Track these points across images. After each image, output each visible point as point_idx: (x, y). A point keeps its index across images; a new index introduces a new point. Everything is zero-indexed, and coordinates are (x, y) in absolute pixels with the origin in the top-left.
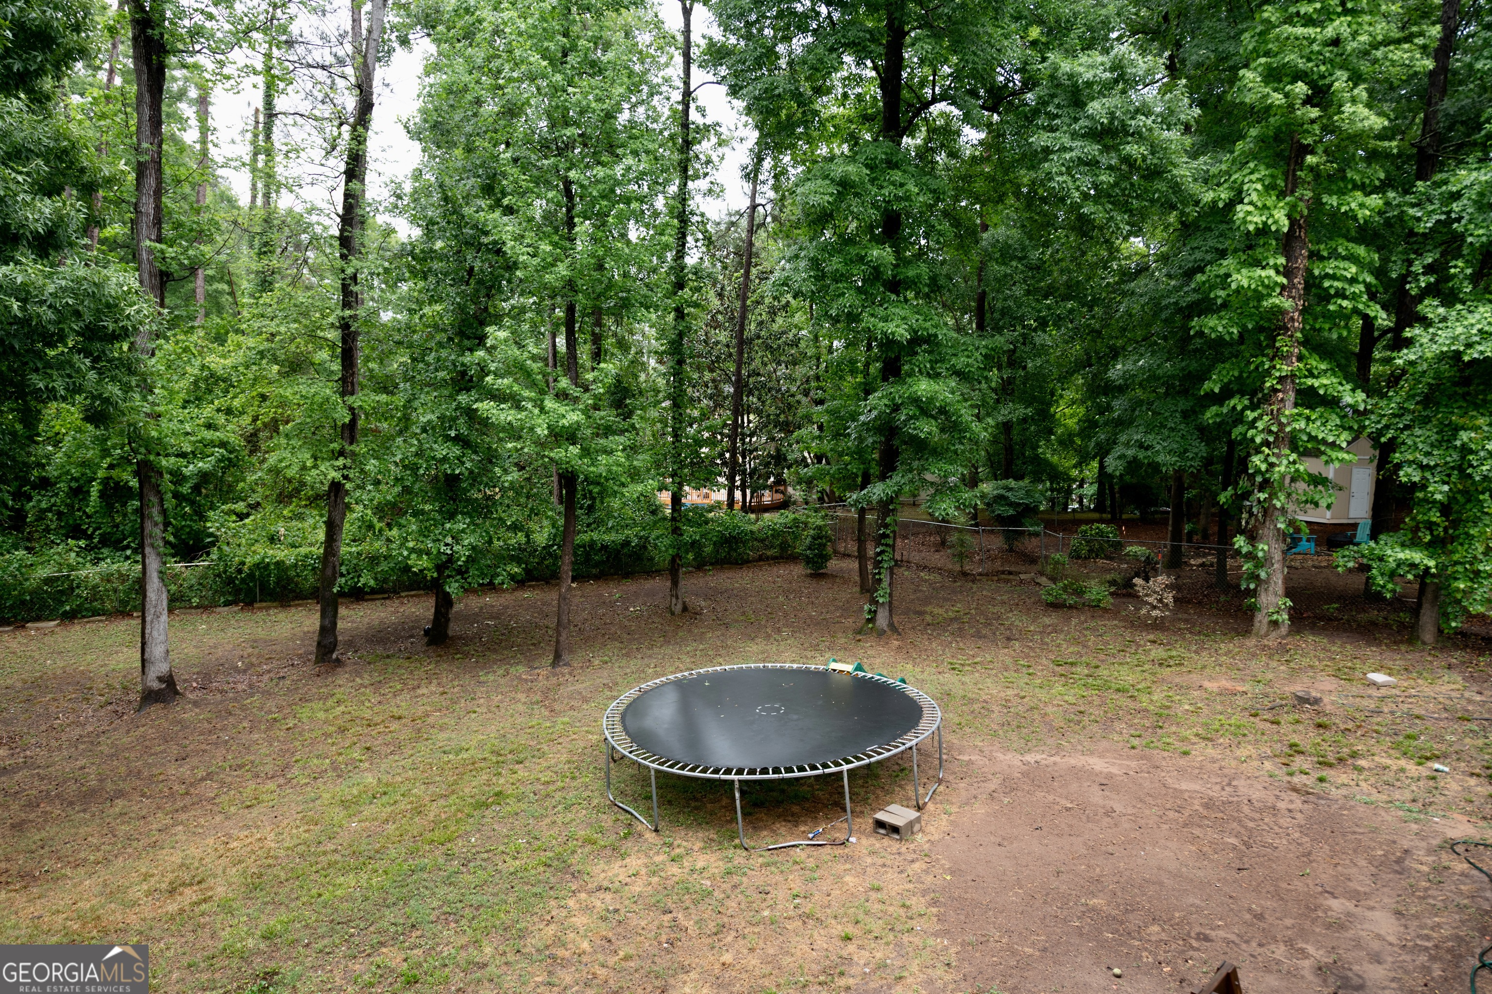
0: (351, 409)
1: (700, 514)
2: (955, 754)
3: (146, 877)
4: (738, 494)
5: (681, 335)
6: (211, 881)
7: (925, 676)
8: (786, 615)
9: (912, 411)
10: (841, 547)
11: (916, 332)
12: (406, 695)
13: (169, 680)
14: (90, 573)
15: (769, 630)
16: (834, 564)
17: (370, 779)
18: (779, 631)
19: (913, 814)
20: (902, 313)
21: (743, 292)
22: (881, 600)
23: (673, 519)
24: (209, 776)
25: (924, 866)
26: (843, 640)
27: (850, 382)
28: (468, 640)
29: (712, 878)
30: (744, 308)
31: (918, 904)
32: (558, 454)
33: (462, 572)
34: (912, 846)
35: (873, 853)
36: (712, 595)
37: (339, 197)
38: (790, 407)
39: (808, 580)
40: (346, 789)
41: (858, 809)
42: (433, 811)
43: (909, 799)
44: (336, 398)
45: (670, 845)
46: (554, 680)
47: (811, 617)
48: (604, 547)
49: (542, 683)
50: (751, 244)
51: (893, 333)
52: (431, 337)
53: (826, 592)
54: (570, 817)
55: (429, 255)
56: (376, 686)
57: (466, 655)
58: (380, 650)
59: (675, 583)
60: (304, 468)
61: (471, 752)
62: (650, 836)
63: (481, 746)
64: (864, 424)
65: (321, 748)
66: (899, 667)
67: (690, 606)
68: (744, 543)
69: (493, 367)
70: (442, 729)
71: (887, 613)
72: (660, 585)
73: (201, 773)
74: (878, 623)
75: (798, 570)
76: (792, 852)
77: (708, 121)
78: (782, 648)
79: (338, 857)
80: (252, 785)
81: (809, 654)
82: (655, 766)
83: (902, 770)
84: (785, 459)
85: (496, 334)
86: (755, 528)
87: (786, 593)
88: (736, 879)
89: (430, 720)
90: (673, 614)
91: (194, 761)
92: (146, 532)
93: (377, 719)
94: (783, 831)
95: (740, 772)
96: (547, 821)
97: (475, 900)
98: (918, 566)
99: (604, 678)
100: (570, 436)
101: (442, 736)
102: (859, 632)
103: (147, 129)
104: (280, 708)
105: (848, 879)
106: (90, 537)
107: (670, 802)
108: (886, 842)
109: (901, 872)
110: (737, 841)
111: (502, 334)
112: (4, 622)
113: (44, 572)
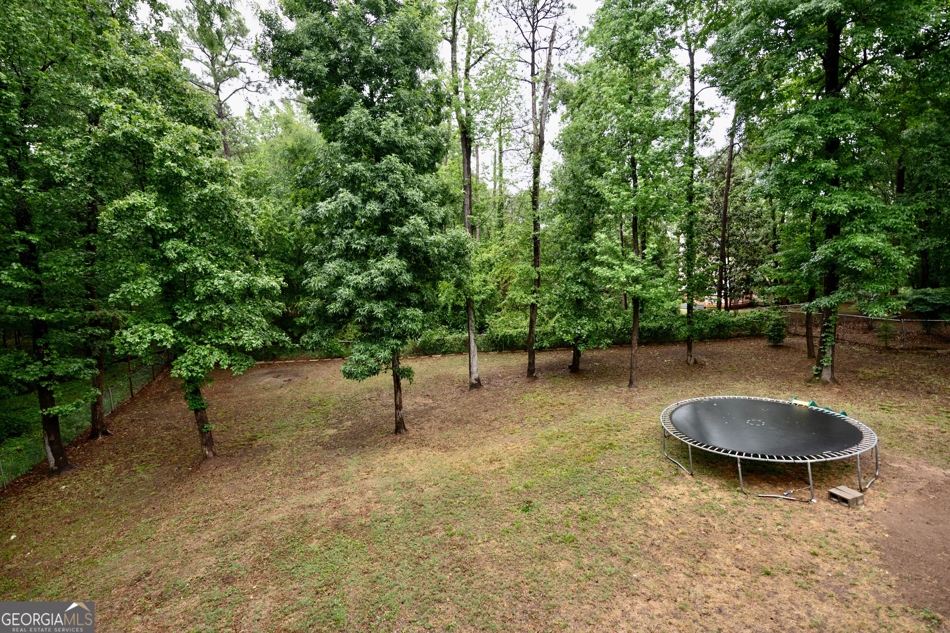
0: (538, 273)
1: (704, 315)
2: (888, 462)
3: (482, 455)
4: (723, 301)
5: (691, 223)
6: (503, 461)
7: (861, 411)
8: (757, 368)
9: (851, 254)
10: (792, 330)
11: (853, 207)
12: (564, 394)
13: (478, 380)
14: (450, 338)
15: (748, 377)
16: (788, 340)
17: (555, 429)
18: (754, 377)
19: (858, 494)
20: (843, 197)
21: (725, 193)
22: (825, 364)
23: (688, 317)
24: (496, 419)
25: (868, 525)
26: (798, 386)
27: (800, 238)
28: (588, 372)
29: (726, 504)
30: (726, 201)
31: (864, 546)
32: (630, 289)
33: (585, 342)
34: (858, 512)
35: (828, 511)
36: (710, 355)
37: (531, 184)
38: (755, 251)
39: (770, 349)
40: (547, 432)
41: (816, 484)
42: (583, 446)
43: (853, 484)
44: (533, 269)
45: (700, 483)
46: (630, 394)
47: (774, 370)
48: (649, 330)
49: (624, 395)
50: (731, 166)
51: (836, 211)
52: (568, 238)
53: (783, 356)
54: (645, 460)
55: (567, 201)
56: (552, 389)
57: (588, 378)
58: (551, 373)
59: (690, 349)
60: (522, 297)
61: (596, 423)
62: (689, 477)
63: (600, 421)
64: (813, 263)
65: (534, 413)
66: (841, 405)
67: (698, 361)
68: (728, 328)
69: (598, 250)
70: (582, 411)
71: (830, 372)
72: (681, 349)
73: (493, 418)
74: (823, 377)
75: (763, 343)
76: (774, 500)
77: (706, 108)
78: (757, 387)
79: (547, 460)
80: (511, 425)
81: (775, 392)
82: (691, 444)
83: (847, 466)
84: (753, 281)
85: (600, 236)
86: (735, 319)
87: (757, 356)
88: (740, 508)
89: (576, 406)
90: (689, 364)
91: (490, 412)
92: (470, 325)
93: (555, 404)
94: (766, 487)
95: (740, 454)
96: (635, 460)
97: (607, 490)
98: (850, 343)
99: (655, 394)
100: (636, 280)
101: (582, 414)
102: (810, 381)
103: (466, 173)
104: (517, 395)
105: (812, 522)
106: (449, 325)
107: (698, 462)
108: (838, 506)
109: (850, 525)
110: (739, 488)
111: (603, 236)
112: (426, 354)
113: (436, 337)
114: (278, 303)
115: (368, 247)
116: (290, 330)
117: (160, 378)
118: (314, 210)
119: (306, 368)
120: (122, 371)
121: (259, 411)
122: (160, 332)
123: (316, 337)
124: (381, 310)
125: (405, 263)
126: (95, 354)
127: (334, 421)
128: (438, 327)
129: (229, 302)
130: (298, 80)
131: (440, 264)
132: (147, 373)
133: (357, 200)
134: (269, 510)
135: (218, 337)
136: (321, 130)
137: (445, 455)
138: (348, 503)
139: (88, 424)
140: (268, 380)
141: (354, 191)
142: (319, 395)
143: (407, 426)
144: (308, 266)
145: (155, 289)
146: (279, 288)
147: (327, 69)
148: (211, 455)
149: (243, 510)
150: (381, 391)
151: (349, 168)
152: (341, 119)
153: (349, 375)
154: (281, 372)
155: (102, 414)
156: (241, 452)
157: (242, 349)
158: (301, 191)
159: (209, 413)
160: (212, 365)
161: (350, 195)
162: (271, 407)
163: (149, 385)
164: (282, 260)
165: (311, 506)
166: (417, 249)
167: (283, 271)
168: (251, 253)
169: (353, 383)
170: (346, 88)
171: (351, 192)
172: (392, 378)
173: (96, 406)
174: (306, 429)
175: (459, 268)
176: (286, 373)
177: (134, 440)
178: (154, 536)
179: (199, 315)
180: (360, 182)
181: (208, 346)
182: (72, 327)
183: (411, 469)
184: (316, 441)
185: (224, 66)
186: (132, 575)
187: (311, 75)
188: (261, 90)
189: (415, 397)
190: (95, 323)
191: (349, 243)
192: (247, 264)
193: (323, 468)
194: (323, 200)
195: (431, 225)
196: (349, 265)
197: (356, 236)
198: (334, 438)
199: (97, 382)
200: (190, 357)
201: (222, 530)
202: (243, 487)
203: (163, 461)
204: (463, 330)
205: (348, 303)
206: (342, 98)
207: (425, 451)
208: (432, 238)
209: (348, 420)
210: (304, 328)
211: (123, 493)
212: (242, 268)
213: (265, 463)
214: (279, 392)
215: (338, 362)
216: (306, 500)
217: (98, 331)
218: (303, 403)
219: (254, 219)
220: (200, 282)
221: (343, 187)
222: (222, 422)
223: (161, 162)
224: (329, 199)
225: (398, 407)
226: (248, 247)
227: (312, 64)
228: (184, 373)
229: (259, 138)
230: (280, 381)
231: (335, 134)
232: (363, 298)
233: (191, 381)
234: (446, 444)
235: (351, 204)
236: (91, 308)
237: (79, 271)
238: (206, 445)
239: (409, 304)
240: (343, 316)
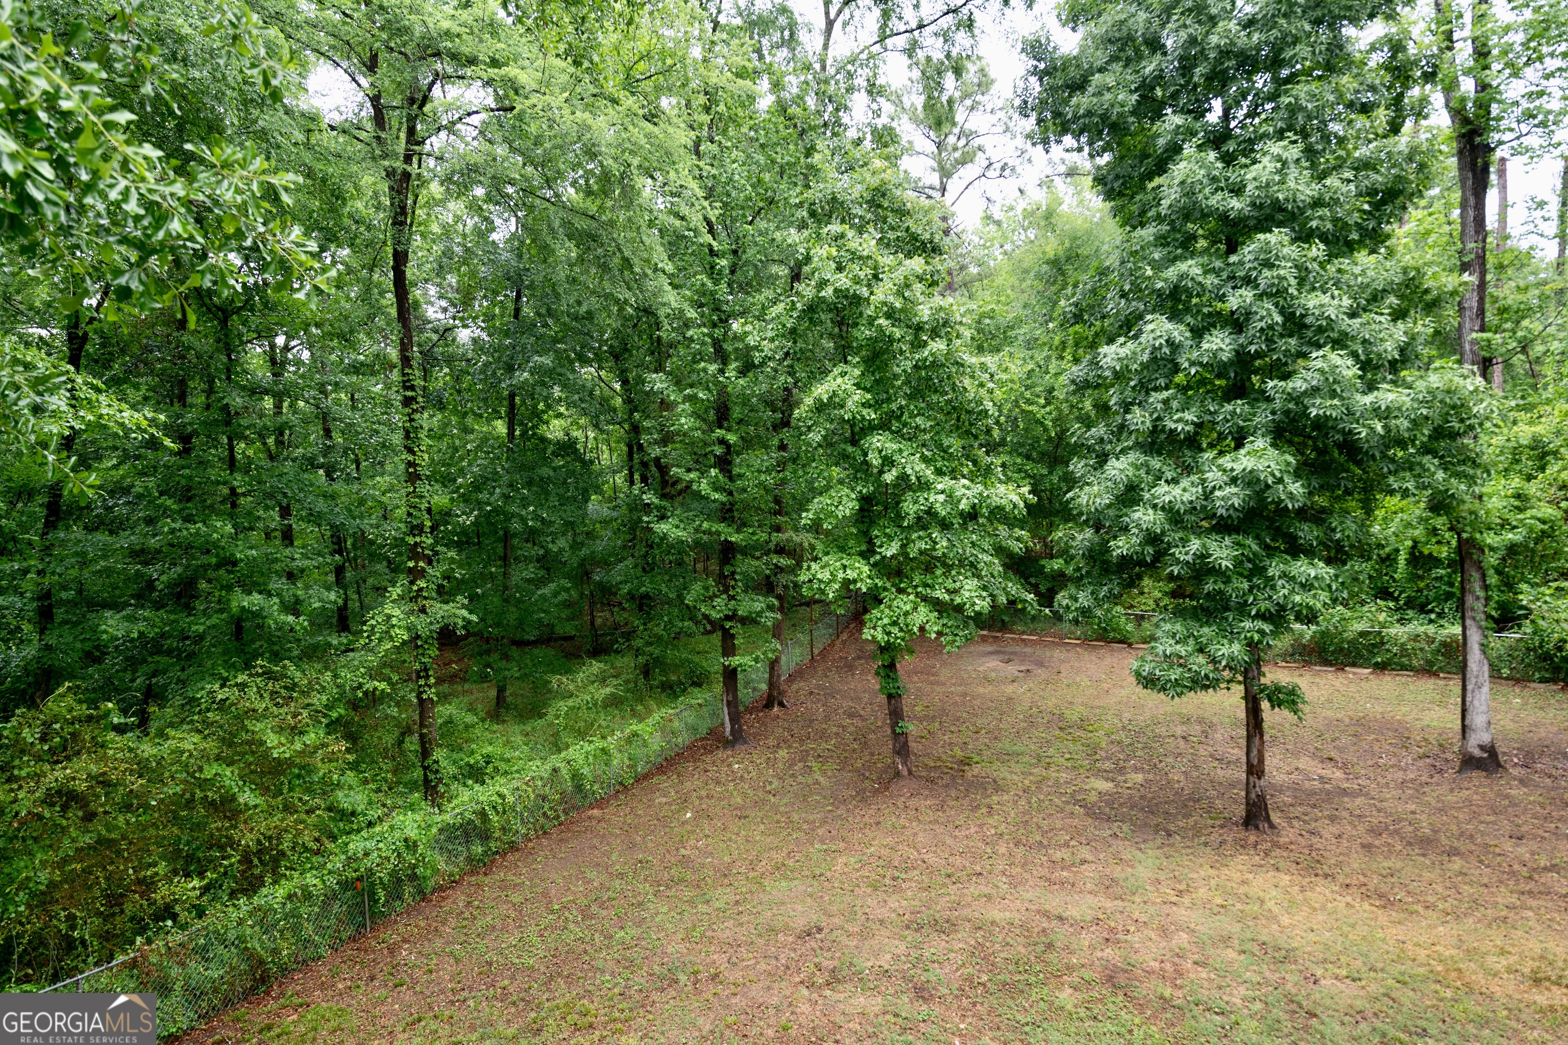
13: (1489, 749)
14: (1398, 632)
91: (1533, 845)
92: (1467, 605)
103: (1471, 230)
106: (1396, 600)
112: (1327, 663)
113: (1359, 626)
114: (1018, 532)
115: (1199, 425)
116: (1033, 580)
117: (844, 636)
118: (1094, 364)
119: (1058, 654)
120: (803, 619)
121: (976, 715)
122: (853, 569)
123: (1084, 599)
124: (1225, 553)
125: (1291, 459)
126: (780, 591)
127: (1108, 765)
128: (1363, 603)
129: (945, 525)
130: (1077, 136)
131: (1384, 456)
132: (830, 626)
133: (1178, 332)
134: (989, 897)
135: (926, 585)
136: (1115, 212)
137: (1383, 917)
138: (1135, 938)
139: (764, 687)
140: (992, 664)
141: (1174, 316)
142: (1081, 708)
143: (1275, 817)
144: (1077, 466)
145: (850, 505)
146: (1022, 505)
147: (1135, 97)
148: (905, 773)
149: (947, 881)
150: (1211, 725)
151: (1171, 273)
152: (1157, 181)
153: (1149, 682)
154: (1014, 653)
155: (779, 676)
156: (947, 779)
157: (959, 609)
158: (1071, 330)
159: (907, 703)
160: (915, 630)
161: (1169, 326)
162: (996, 714)
163: (832, 645)
164: (1028, 457)
165: (1060, 918)
166: (1321, 424)
167: (1029, 476)
168: (981, 446)
169: (1154, 700)
170: (1173, 120)
171: (1170, 319)
172: (1243, 704)
173: (773, 664)
174: (1053, 768)
175: (1445, 467)
176: (1023, 658)
177: (811, 721)
178: (829, 874)
179: (903, 546)
180: (1190, 296)
181: (912, 597)
182: (758, 554)
183: (1285, 920)
184: (1072, 795)
185: (955, 149)
186: (800, 923)
187: (1104, 117)
188: (1007, 173)
189: (1296, 755)
190: (780, 550)
191: (1159, 419)
192: (975, 463)
193: (1085, 853)
194: (1111, 341)
195: (1366, 365)
196: (1156, 463)
197: (1175, 404)
198: (1109, 799)
199: (777, 631)
200: (887, 611)
201: (917, 903)
202: (949, 841)
203: (844, 764)
204: (1440, 615)
205: (1152, 538)
206: (1161, 142)
207: (1322, 891)
208: (1368, 399)
209: (1136, 769)
210: (1060, 580)
211: (796, 796)
212: (965, 471)
213: (984, 810)
214: (1009, 689)
215: (1120, 650)
216: (1054, 902)
217: (784, 561)
218: (1050, 717)
219: (991, 392)
220: (909, 496)
221: (1153, 311)
222: (921, 722)
223: (871, 321)
224: (1122, 340)
225: (1255, 769)
226: (976, 437)
227: (1108, 96)
228: (880, 636)
229: (998, 253)
230: (1012, 669)
231: (1143, 213)
232: (1185, 528)
233: (886, 648)
234: (1384, 888)
235: (1170, 342)
236: (778, 529)
237: (769, 480)
238: (899, 753)
239: (1295, 550)
240: (1141, 563)
